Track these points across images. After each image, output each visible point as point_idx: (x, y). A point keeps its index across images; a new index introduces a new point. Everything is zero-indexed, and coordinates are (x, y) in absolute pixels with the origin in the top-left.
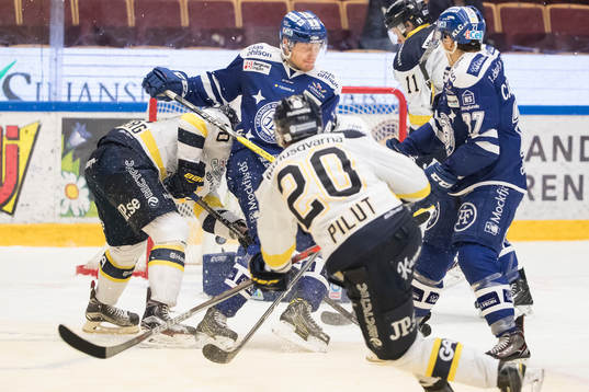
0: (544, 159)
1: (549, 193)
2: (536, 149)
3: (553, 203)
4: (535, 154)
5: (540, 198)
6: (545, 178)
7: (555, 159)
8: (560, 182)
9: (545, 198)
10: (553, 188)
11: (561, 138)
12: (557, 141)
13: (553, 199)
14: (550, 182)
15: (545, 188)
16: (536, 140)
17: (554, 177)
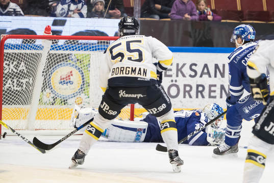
0: (210, 76)
1: (213, 94)
2: (206, 71)
3: (214, 99)
4: (205, 74)
5: (208, 97)
6: (210, 86)
7: (215, 76)
8: (218, 88)
9: (210, 97)
10: (214, 91)
11: (219, 65)
12: (217, 66)
13: (215, 97)
14: (213, 88)
15: (210, 91)
16: (206, 66)
17: (215, 86)
